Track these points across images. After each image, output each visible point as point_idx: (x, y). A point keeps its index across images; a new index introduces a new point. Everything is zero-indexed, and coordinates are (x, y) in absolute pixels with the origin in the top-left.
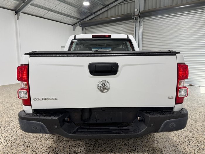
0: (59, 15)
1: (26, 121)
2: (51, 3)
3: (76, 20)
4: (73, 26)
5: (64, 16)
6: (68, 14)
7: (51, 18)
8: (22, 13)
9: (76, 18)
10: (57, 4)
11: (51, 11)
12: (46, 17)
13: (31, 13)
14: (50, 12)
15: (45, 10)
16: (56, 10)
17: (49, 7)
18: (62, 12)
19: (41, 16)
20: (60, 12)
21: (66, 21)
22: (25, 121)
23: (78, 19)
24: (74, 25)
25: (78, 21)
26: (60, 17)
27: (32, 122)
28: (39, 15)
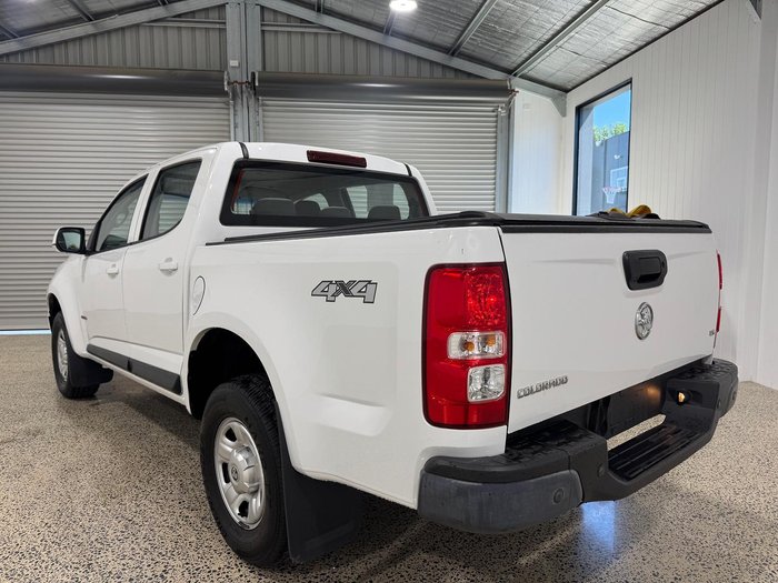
1: (532, 481)
22: (527, 482)
27: (553, 478)
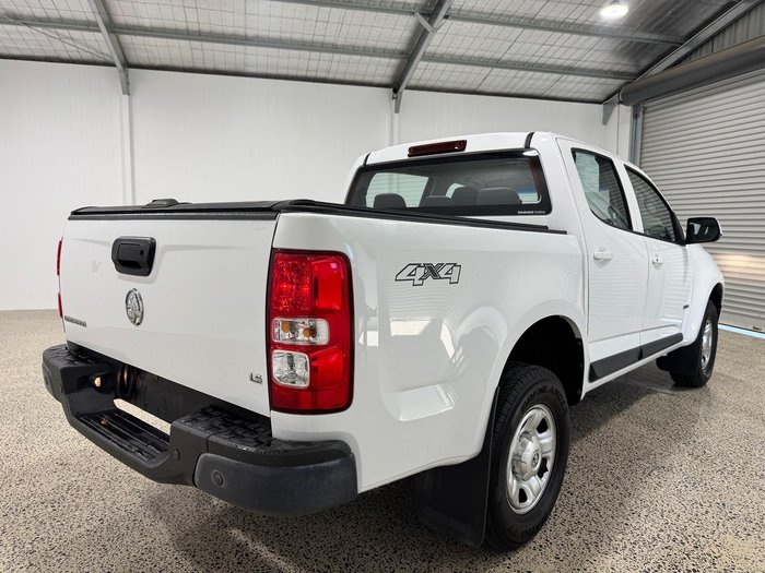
0: (531, 73)
2: (490, 41)
3: (610, 81)
4: (601, 106)
5: (555, 76)
6: (568, 63)
7: (506, 91)
8: (406, 88)
9: (606, 72)
10: (513, 37)
11: (499, 67)
12: (490, 90)
13: (439, 84)
14: (496, 71)
15: (477, 69)
16: (516, 58)
17: (488, 55)
18: (542, 61)
19: (473, 87)
20: (533, 65)
21: (570, 91)
23: (616, 75)
24: (606, 101)
25: (620, 82)
26: (539, 79)
28: (465, 87)
